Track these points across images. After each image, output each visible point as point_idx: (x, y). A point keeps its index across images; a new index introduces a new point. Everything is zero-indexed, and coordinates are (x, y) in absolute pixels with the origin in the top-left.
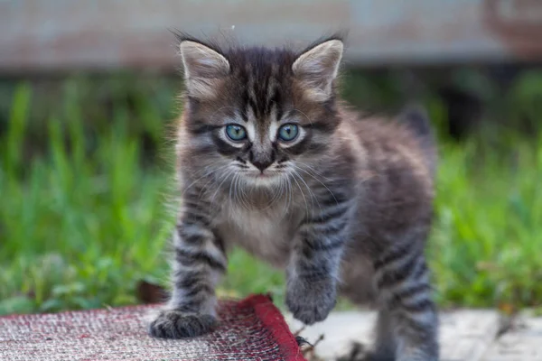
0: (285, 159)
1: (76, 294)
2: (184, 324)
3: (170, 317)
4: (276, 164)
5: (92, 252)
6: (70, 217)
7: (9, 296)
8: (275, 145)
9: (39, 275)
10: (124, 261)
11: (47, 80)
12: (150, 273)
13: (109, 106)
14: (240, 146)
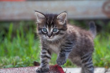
0: (54, 35)
1: (22, 64)
2: (43, 70)
3: (40, 69)
4: (52, 36)
5: (25, 56)
6: (21, 49)
7: (9, 64)
8: (52, 33)
9: (14, 60)
10: (31, 58)
11: (16, 22)
12: (36, 60)
13: (29, 27)
14: (46, 32)
